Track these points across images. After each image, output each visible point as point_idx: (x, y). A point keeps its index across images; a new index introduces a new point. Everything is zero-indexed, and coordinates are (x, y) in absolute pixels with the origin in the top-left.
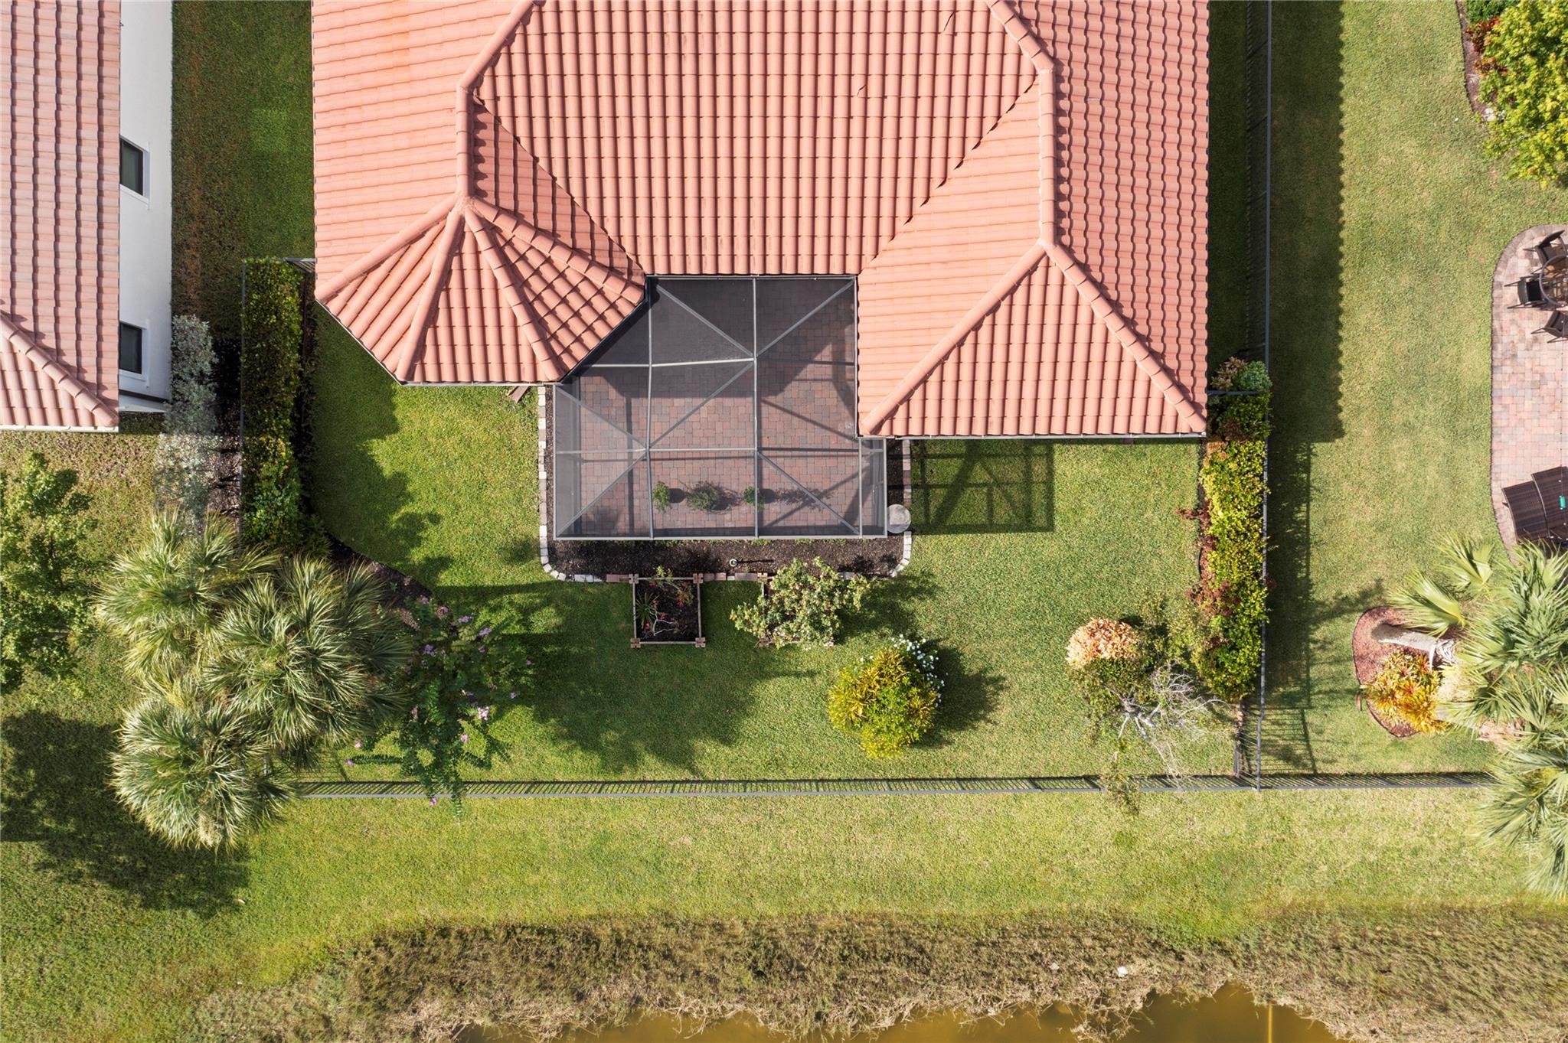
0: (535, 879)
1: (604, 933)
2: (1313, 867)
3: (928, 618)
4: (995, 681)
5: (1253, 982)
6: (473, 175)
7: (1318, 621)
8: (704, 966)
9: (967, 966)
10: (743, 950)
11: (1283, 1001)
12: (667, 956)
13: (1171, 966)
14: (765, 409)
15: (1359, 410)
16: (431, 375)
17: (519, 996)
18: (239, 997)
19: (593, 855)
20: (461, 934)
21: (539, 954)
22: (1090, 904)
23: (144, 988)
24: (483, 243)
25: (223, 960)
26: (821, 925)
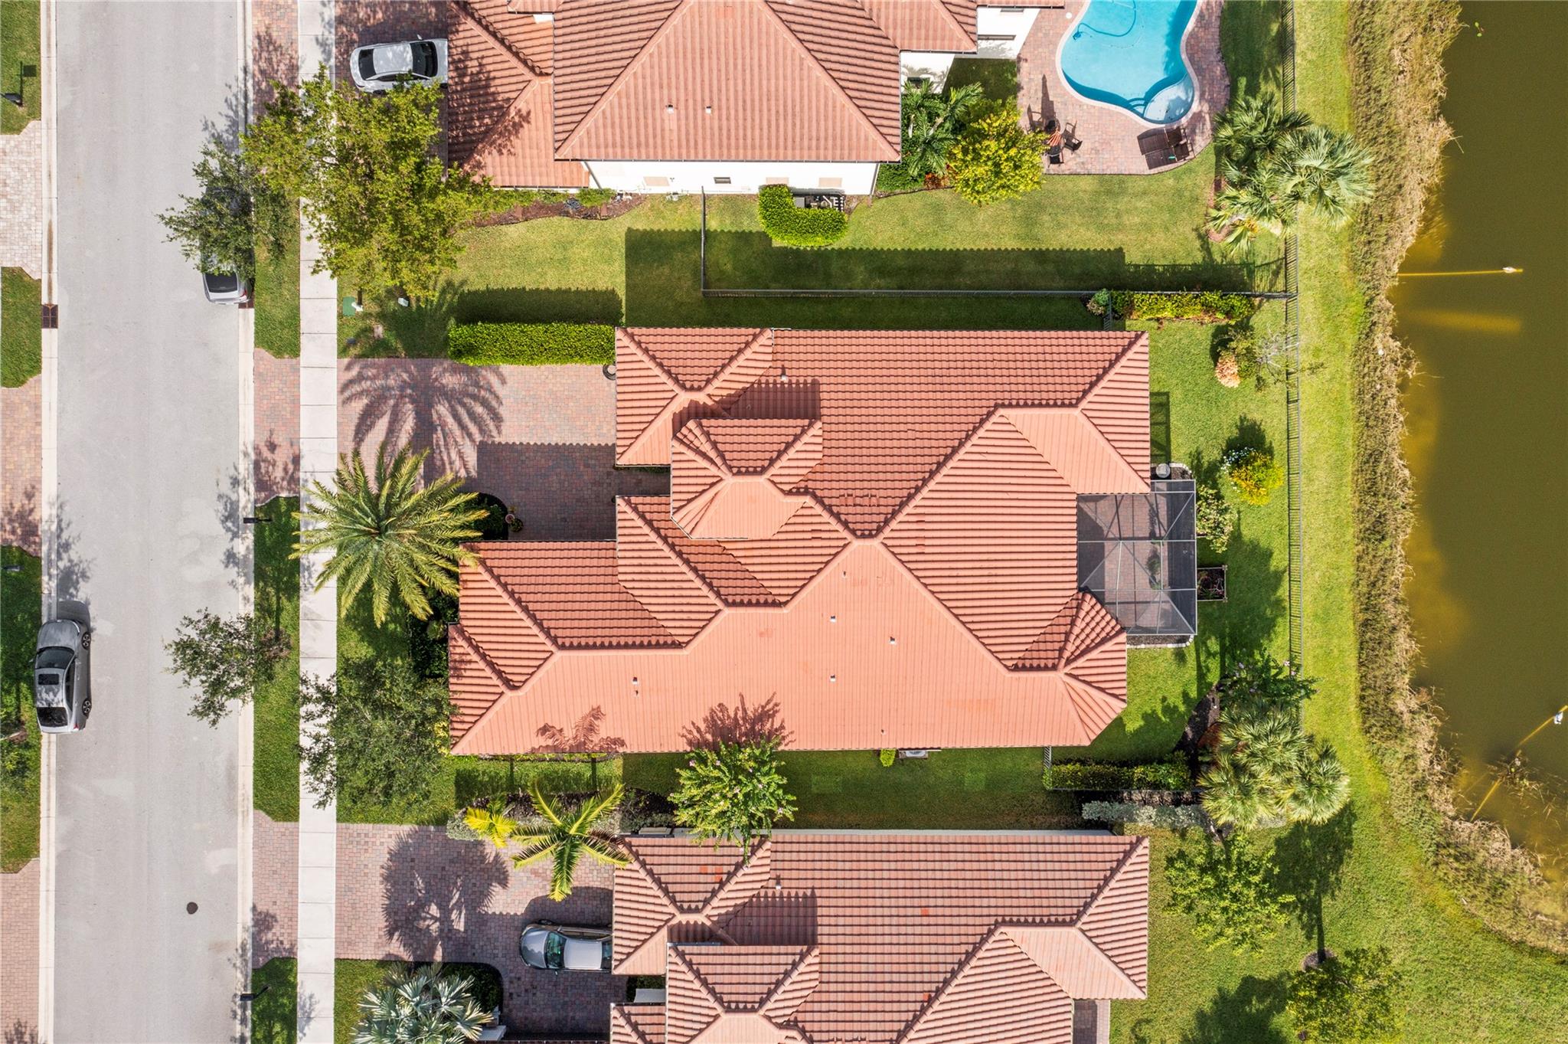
0: (1336, 651)
1: (1361, 617)
2: (1329, 256)
3: (1212, 455)
4: (1242, 421)
5: (1387, 285)
6: (1046, 668)
7: (1212, 260)
8: (1378, 566)
9: (1378, 432)
10: (1371, 546)
11: (1395, 269)
12: (1374, 584)
13: (1379, 329)
14: (1111, 536)
15: (1110, 241)
16: (1124, 691)
17: (1394, 660)
18: (1395, 803)
19: (1325, 622)
20: (1363, 690)
21: (1373, 650)
22: (1348, 369)
23: (1391, 850)
24: (1074, 665)
25: (1378, 810)
26: (1357, 506)
